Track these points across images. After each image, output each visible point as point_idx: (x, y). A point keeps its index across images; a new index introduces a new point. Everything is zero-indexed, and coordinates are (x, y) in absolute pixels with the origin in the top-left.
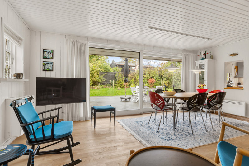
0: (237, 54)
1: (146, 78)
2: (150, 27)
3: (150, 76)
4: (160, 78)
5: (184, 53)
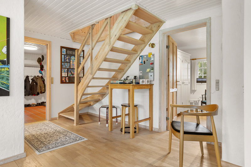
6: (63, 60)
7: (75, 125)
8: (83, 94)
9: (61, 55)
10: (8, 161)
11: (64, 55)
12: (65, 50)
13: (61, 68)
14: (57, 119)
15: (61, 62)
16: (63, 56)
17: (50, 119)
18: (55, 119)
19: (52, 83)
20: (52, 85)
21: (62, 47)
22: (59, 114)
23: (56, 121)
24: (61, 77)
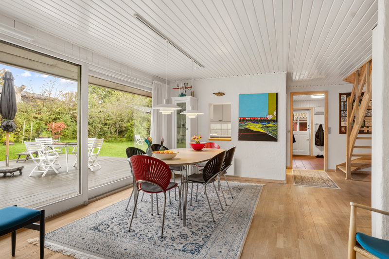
0: (224, 94)
1: (41, 120)
2: (139, 18)
3: (51, 116)
4: (72, 121)
5: (156, 82)
6: (342, 108)
7: (346, 179)
8: (354, 147)
9: (340, 102)
10: (276, 182)
11: (344, 102)
12: (345, 96)
13: (340, 117)
14: (334, 171)
15: (340, 110)
16: (342, 103)
17: (327, 170)
18: (333, 171)
19: (330, 133)
20: (329, 135)
21: (341, 94)
22: (337, 166)
23: (332, 173)
24: (341, 127)
